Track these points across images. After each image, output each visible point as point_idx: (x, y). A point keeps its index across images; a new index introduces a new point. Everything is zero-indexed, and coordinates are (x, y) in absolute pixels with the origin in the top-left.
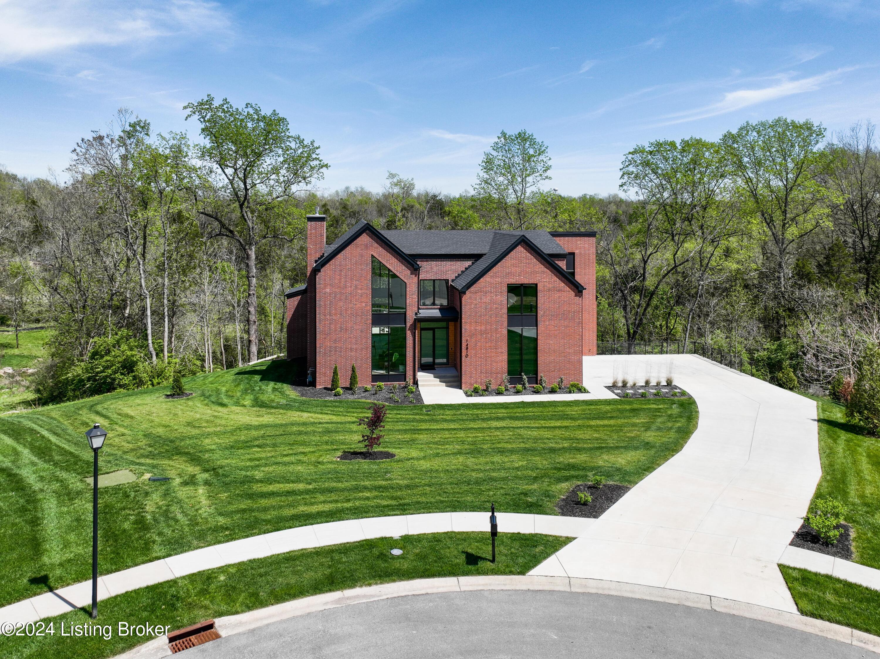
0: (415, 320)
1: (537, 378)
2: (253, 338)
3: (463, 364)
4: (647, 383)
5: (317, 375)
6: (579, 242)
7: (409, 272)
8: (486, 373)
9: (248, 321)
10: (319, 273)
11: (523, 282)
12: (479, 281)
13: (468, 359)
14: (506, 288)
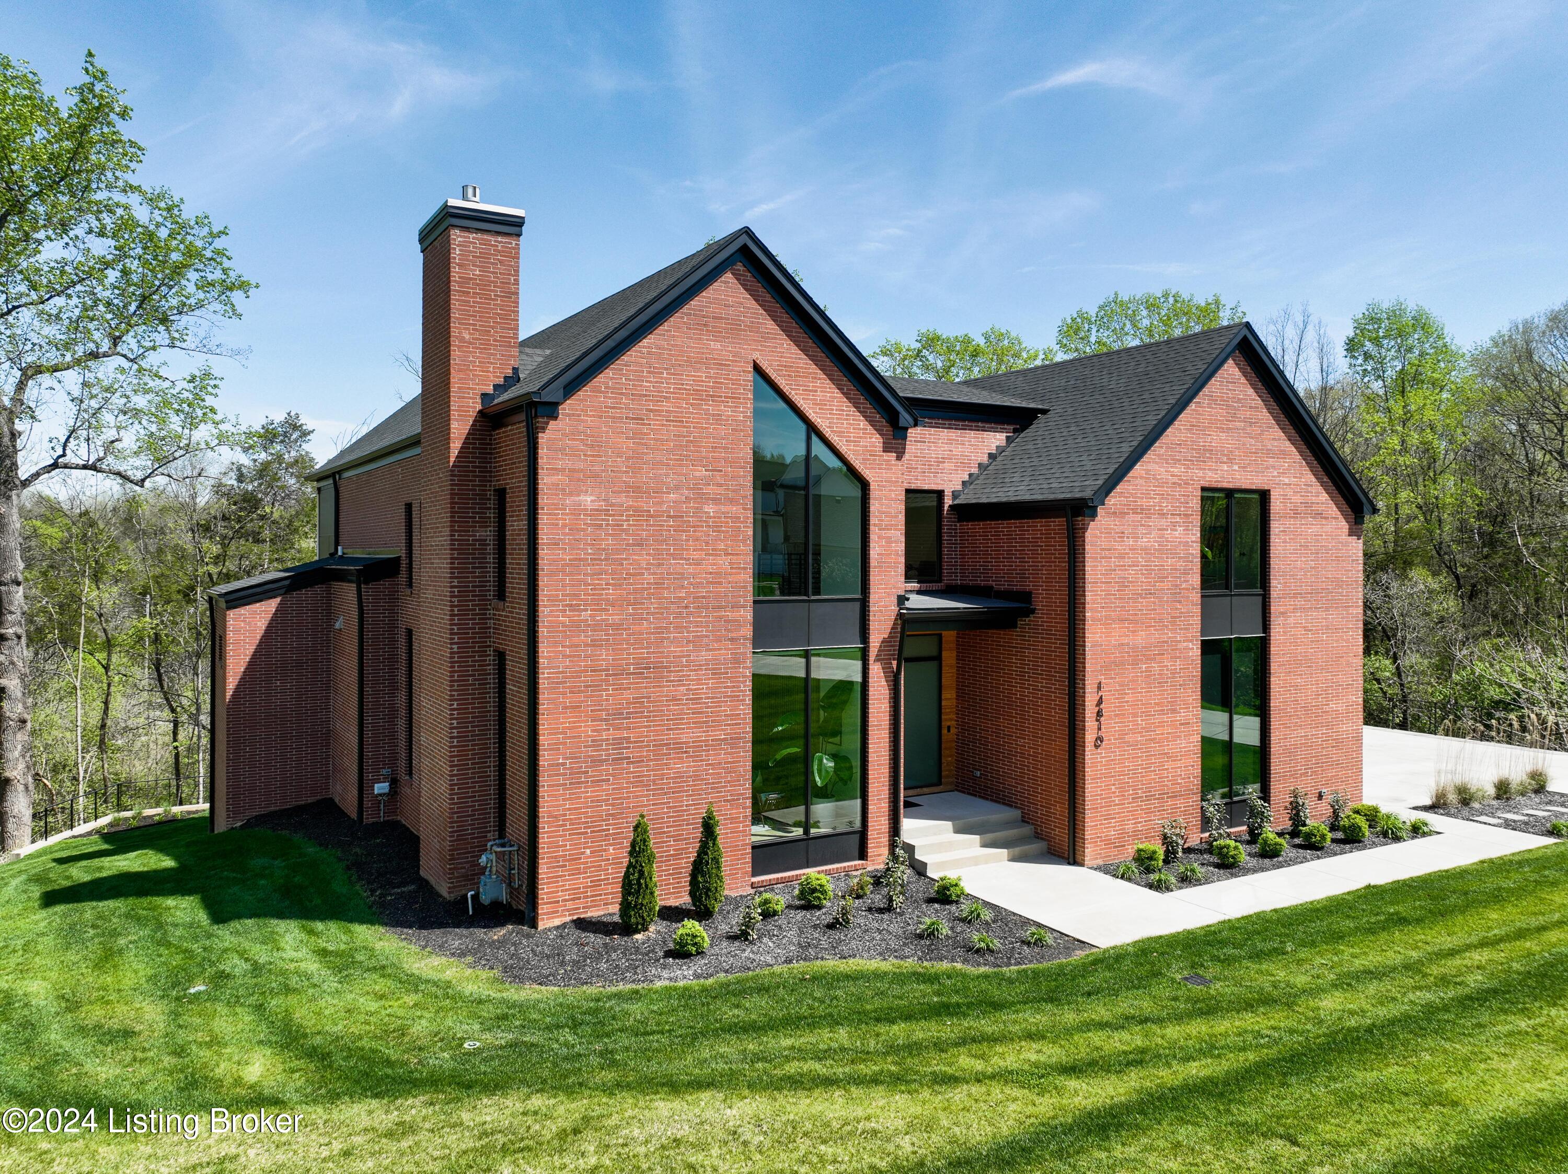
0: (897, 620)
1: (1268, 799)
3: (1089, 772)
5: (542, 867)
7: (877, 441)
10: (552, 424)
11: (1231, 486)
12: (1130, 474)
13: (1102, 755)
14: (1197, 503)
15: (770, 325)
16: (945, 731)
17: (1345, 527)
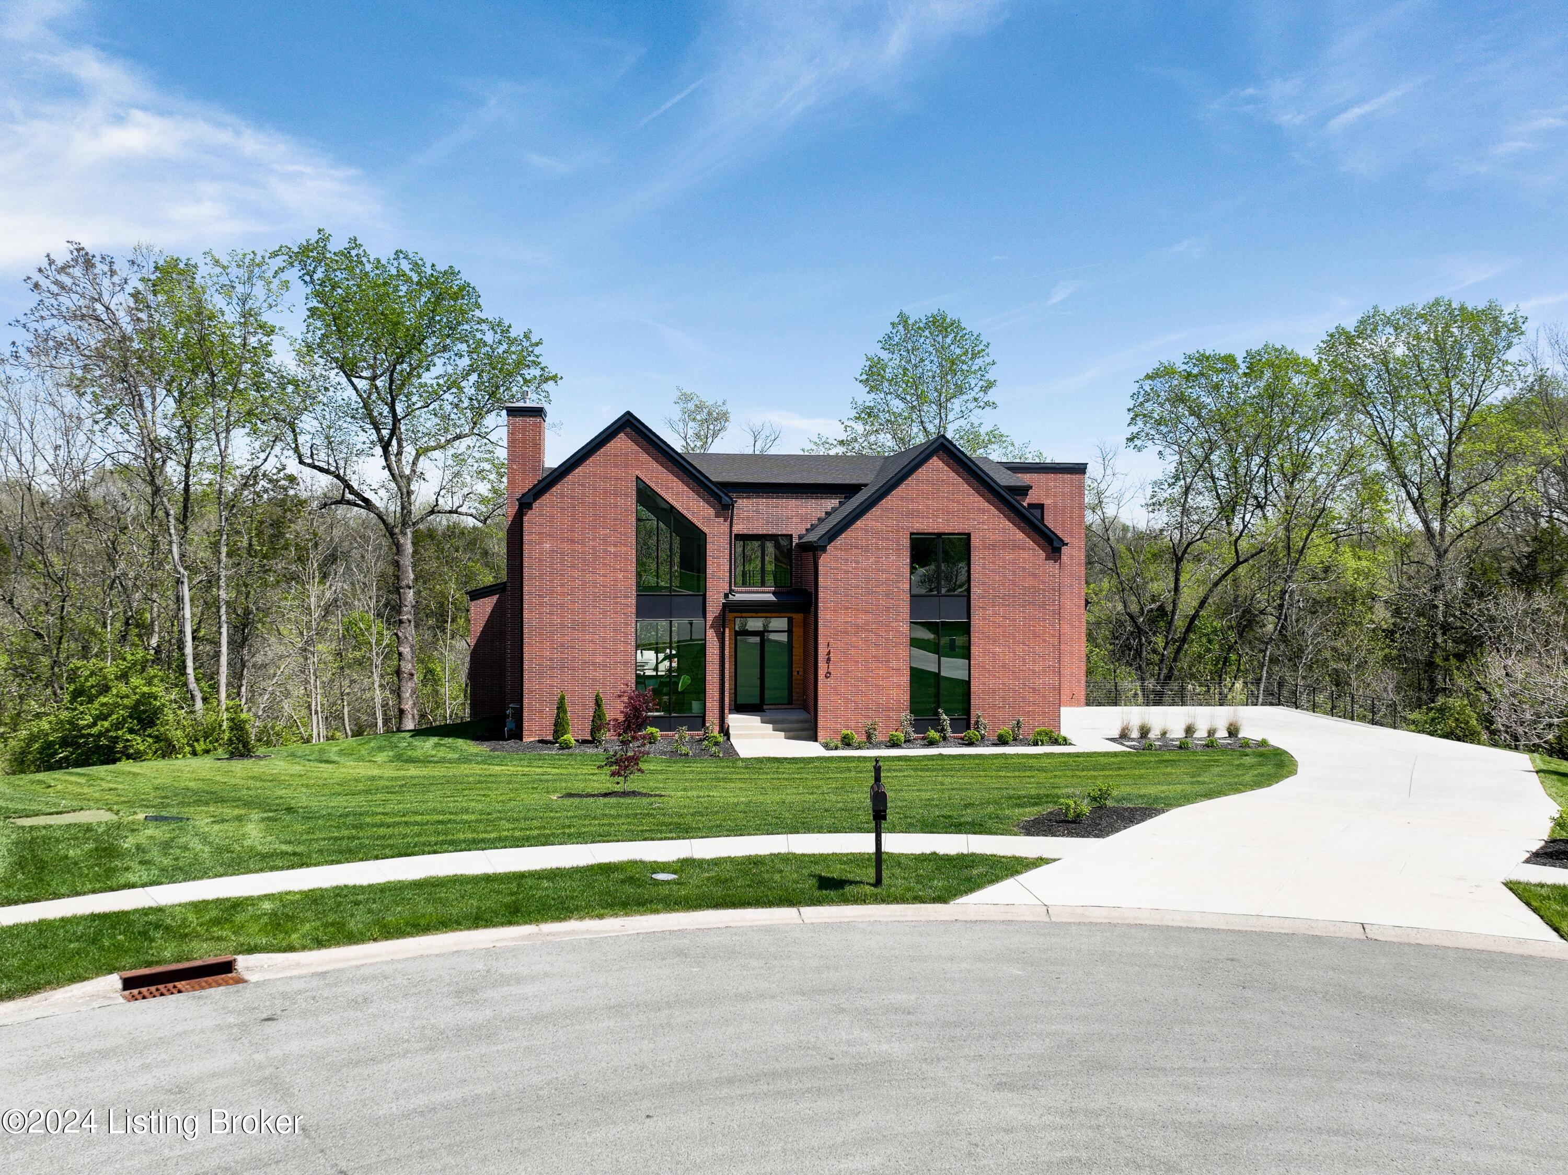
0: (725, 606)
1: (968, 720)
2: (407, 706)
3: (820, 690)
4: (1189, 730)
5: (525, 714)
6: (1051, 484)
7: (712, 512)
8: (867, 709)
9: (398, 672)
10: (530, 512)
11: (941, 531)
12: (853, 527)
13: (831, 681)
14: (906, 543)
15: (644, 456)
16: (795, 674)
17: (1042, 554)
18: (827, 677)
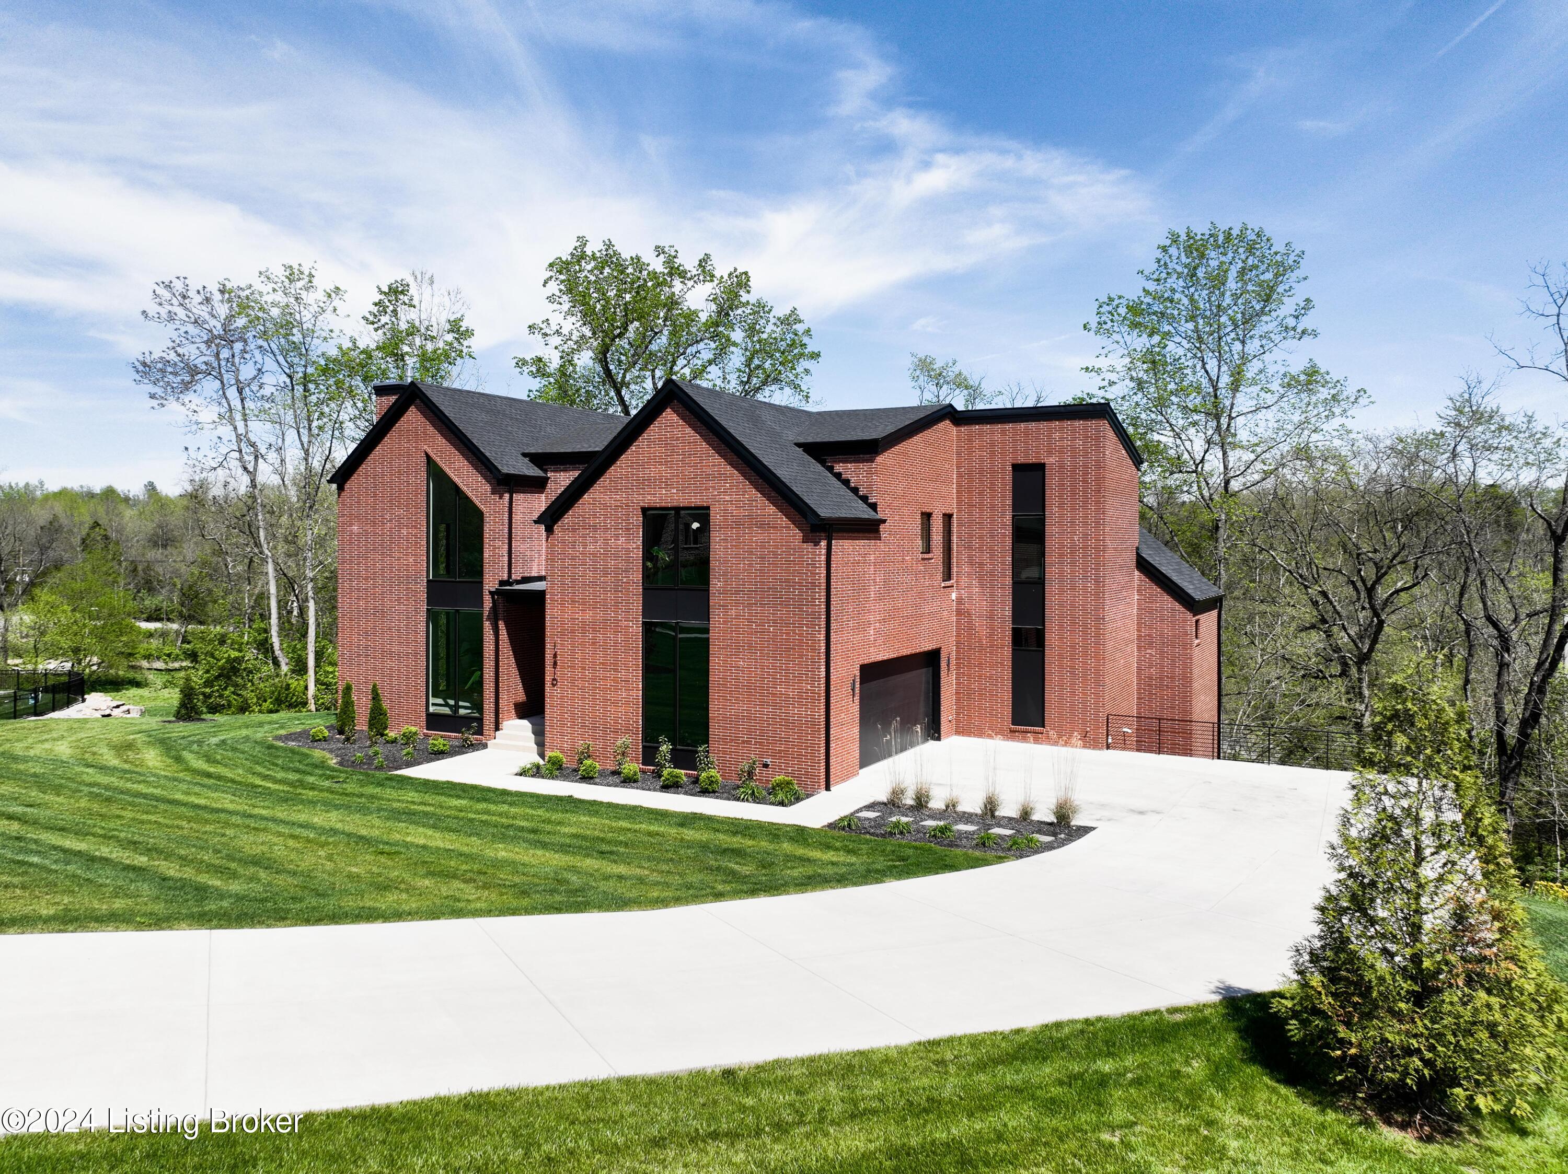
0: (495, 596)
3: (548, 700)
4: (990, 807)
6: (1057, 435)
7: (488, 488)
8: (594, 728)
11: (675, 504)
12: (579, 502)
13: (557, 691)
14: (637, 520)
17: (799, 535)
18: (554, 685)
